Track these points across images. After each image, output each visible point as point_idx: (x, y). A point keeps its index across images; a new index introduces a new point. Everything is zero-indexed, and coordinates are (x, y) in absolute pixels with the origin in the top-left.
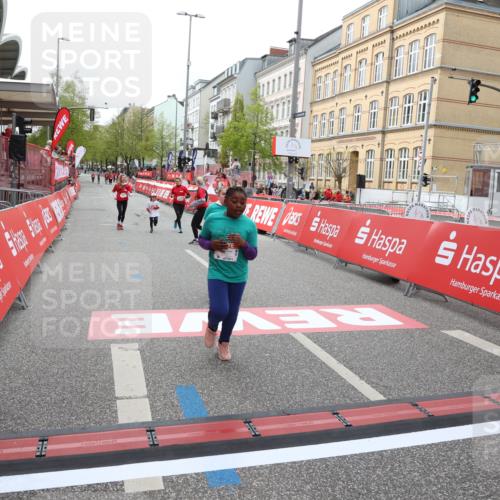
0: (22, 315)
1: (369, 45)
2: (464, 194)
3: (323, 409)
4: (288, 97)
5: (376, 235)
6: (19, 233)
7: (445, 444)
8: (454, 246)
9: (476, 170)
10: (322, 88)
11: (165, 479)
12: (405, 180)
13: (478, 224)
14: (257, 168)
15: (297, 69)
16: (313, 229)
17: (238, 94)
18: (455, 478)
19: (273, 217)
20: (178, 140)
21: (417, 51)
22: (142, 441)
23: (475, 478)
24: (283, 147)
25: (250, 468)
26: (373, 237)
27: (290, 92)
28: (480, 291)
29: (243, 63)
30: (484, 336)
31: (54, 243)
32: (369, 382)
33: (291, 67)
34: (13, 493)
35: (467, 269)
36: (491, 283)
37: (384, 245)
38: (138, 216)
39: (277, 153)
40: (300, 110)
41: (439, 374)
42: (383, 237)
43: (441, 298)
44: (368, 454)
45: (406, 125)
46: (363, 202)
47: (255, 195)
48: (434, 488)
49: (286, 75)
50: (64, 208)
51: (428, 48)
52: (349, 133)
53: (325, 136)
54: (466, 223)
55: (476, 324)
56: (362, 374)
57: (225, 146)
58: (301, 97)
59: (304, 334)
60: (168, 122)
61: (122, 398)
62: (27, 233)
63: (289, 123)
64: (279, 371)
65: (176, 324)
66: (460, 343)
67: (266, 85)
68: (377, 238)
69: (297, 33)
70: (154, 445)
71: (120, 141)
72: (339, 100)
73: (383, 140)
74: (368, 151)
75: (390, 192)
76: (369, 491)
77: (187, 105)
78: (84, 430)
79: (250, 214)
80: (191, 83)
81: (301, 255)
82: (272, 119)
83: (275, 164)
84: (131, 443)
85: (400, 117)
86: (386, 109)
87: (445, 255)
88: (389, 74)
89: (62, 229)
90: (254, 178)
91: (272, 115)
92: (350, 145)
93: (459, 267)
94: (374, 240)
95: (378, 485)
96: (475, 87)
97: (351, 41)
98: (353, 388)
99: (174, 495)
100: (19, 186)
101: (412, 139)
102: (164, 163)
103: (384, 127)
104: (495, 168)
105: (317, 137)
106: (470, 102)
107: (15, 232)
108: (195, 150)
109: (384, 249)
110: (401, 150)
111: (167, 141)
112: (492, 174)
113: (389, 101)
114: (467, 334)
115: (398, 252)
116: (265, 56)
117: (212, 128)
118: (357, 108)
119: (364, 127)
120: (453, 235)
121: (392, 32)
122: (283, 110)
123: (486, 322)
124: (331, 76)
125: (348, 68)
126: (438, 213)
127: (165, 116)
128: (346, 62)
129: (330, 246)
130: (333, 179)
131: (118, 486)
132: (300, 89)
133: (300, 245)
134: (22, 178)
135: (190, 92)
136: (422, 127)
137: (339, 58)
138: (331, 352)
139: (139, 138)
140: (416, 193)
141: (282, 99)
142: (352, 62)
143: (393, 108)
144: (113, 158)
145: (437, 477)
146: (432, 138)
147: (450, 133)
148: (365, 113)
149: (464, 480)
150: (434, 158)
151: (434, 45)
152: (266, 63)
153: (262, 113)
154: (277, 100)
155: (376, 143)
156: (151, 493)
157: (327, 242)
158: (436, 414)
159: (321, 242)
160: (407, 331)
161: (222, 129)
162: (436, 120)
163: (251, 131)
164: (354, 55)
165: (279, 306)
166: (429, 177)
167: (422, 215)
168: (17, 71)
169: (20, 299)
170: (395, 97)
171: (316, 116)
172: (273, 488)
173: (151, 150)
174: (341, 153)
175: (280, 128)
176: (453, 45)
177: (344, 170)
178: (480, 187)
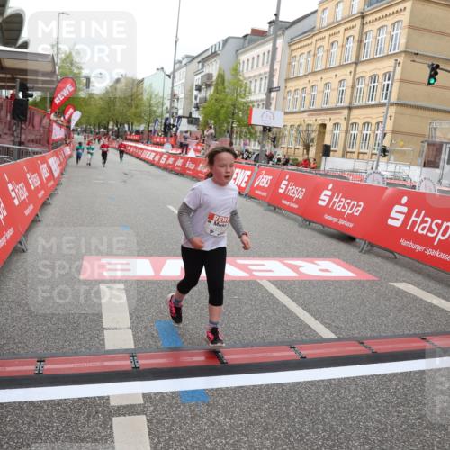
0: (22, 256)
1: (342, 29)
2: (418, 166)
3: (282, 343)
4: (265, 73)
5: (337, 198)
6: (21, 185)
7: (385, 375)
8: (405, 209)
9: (430, 145)
10: (296, 67)
11: (144, 395)
12: (366, 151)
13: (428, 191)
14: (234, 136)
15: (275, 49)
16: (281, 191)
17: (220, 69)
18: (391, 402)
19: (246, 179)
20: (165, 107)
21: (384, 36)
22: (126, 364)
23: (409, 403)
24: (259, 118)
25: (217, 389)
26: (334, 199)
27: (268, 70)
28: (425, 250)
29: (226, 41)
30: (426, 289)
31: (51, 195)
32: (323, 323)
33: (269, 47)
34: (15, 403)
35: (415, 230)
36: (436, 243)
37: (344, 207)
38: (126, 174)
39: (253, 123)
40: (275, 85)
41: (384, 319)
42: (343, 200)
43: (391, 255)
44: (318, 381)
45: (370, 103)
46: (327, 169)
48: (373, 410)
50: (60, 165)
51: (394, 33)
52: (319, 107)
53: (297, 110)
54: (417, 190)
55: (420, 278)
56: (317, 316)
57: (206, 116)
58: (277, 74)
59: (270, 281)
60: (156, 93)
61: (109, 329)
62: (28, 186)
63: (265, 97)
64: (246, 311)
65: (157, 268)
66: (405, 294)
67: (246, 62)
68: (337, 200)
69: (276, 15)
70: (136, 368)
71: (112, 108)
72: (309, 78)
73: (349, 115)
74: (335, 124)
75: (352, 161)
76: (318, 411)
77: (174, 78)
78: (76, 354)
80: (178, 58)
81: (270, 214)
82: (250, 93)
83: (250, 133)
84: (116, 366)
85: (366, 94)
86: (353, 87)
87: (396, 218)
88: (358, 57)
89: (58, 184)
90: (231, 144)
91: (250, 89)
92: (319, 118)
93: (408, 228)
94: (335, 202)
95: (325, 406)
96: (434, 70)
97: (325, 24)
98: (309, 327)
99: (152, 408)
100: (20, 143)
101: (375, 115)
102: (151, 128)
103: (351, 103)
104: (447, 143)
105: (290, 110)
106: (429, 83)
107: (17, 184)
108: (180, 118)
109: (343, 210)
110: (364, 124)
111: (155, 109)
112: (444, 145)
113: (356, 80)
114: (411, 286)
115: (355, 213)
116: (246, 36)
117: (196, 98)
118: (327, 85)
119: (332, 103)
120: (404, 200)
121: (363, 17)
122: (261, 85)
123: (429, 276)
124: (305, 56)
125: (321, 49)
126: (393, 181)
127: (153, 86)
128: (319, 44)
129: (296, 206)
130: (301, 148)
131: (104, 400)
132: (277, 66)
133: (269, 205)
134: (23, 137)
135: (177, 66)
136: (384, 105)
137: (314, 40)
138: (291, 297)
139: (130, 105)
140: (375, 163)
141: (260, 75)
142: (325, 43)
143: (360, 87)
144: (105, 123)
145: (376, 402)
146: (393, 115)
147: (410, 111)
148: (334, 90)
149: (399, 405)
150: (394, 132)
151: (400, 31)
152: (247, 41)
153: (241, 87)
154: (255, 76)
155: (343, 118)
156: (133, 406)
157: (293, 202)
158: (379, 351)
159: (287, 203)
160: (359, 282)
161: (205, 100)
162: (398, 99)
163: (230, 103)
164: (327, 36)
165: (249, 257)
166: (388, 149)
167: (379, 183)
168: (21, 41)
169: (20, 243)
170: (362, 77)
171: (290, 91)
172: (235, 406)
173: (140, 116)
174: (311, 125)
175: (257, 101)
176: (417, 31)
177: (312, 140)
178: (432, 159)
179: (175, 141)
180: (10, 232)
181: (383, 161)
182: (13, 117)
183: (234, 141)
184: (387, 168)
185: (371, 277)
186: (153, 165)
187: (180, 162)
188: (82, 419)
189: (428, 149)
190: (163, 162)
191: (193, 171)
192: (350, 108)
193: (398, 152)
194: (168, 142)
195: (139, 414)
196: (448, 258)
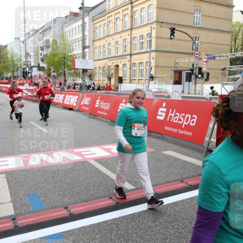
1: (121, 10)
2: (170, 84)
3: (105, 197)
4: (81, 38)
7: (164, 206)
8: (165, 110)
9: (175, 72)
10: (98, 33)
12: (142, 78)
13: (177, 99)
14: (67, 75)
15: (84, 23)
16: (97, 106)
17: (54, 37)
18: (168, 221)
19: (76, 101)
20: (22, 62)
21: (144, 13)
22: (10, 225)
23: (178, 220)
24: (79, 64)
25: (68, 231)
27: (81, 35)
28: (178, 131)
30: (181, 153)
33: (80, 22)
35: (172, 121)
36: (183, 127)
38: (2, 105)
39: (76, 67)
40: (87, 45)
41: (160, 173)
43: (162, 136)
44: (127, 216)
45: (141, 51)
46: (122, 91)
47: (66, 90)
49: (79, 26)
51: (149, 11)
52: (114, 56)
53: (100, 58)
54: (171, 99)
55: (178, 147)
57: (48, 64)
58: (87, 38)
59: (94, 160)
60: (16, 53)
63: (81, 52)
64: (82, 180)
66: (170, 157)
69: (82, 4)
70: (16, 226)
72: (106, 39)
73: (131, 59)
74: (123, 65)
75: (135, 84)
76: (128, 234)
77: (26, 44)
79: (64, 100)
81: (92, 120)
82: (73, 50)
83: (76, 73)
85: (138, 47)
86: (131, 43)
88: (132, 25)
90: (65, 81)
91: (73, 48)
92: (114, 62)
93: (168, 120)
95: (132, 230)
96: (173, 31)
97: (111, 8)
101: (145, 58)
102: (15, 75)
103: (131, 52)
104: (184, 70)
105: (97, 58)
106: (171, 38)
108: (32, 67)
110: (140, 63)
111: (16, 63)
112: (183, 72)
113: (132, 39)
114: (173, 152)
116: (67, 17)
117: (41, 55)
118: (117, 43)
119: (121, 53)
120: (164, 105)
121: (132, 3)
122: (79, 44)
123: (182, 146)
124: (102, 26)
125: (111, 22)
126: (158, 94)
127: (13, 49)
128: (109, 19)
129: (106, 114)
130: (106, 79)
132: (86, 33)
133: (91, 115)
136: (148, 52)
137: (106, 17)
138: (108, 168)
140: (147, 85)
141: (78, 39)
142: (112, 19)
143: (134, 42)
145: (160, 223)
146: (154, 57)
147: (163, 54)
148: (121, 45)
149: (172, 222)
150: (156, 67)
153: (68, 47)
154: (75, 40)
155: (127, 61)
157: (104, 112)
158: (159, 193)
159: (101, 113)
161: (46, 55)
162: (156, 48)
163: (62, 56)
164: (113, 15)
165: (81, 147)
166: (154, 76)
167: (150, 96)
170: (135, 37)
171: (96, 47)
172: (80, 240)
173: (7, 68)
174: (110, 66)
175: (78, 54)
176: (161, 10)
177: (112, 75)
178: (178, 80)
179: (31, 82)
181: (152, 83)
184: (154, 87)
189: (175, 75)
192: (131, 55)
193: (159, 77)
194: (26, 83)
196: (190, 134)
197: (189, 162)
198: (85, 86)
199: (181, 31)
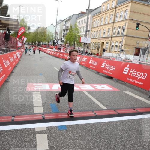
0: (8, 83)
1: (109, 12)
2: (133, 55)
3: (90, 111)
4: (85, 26)
5: (107, 65)
6: (7, 61)
7: (122, 121)
8: (128, 69)
9: (136, 49)
10: (95, 24)
11: (46, 127)
12: (116, 50)
13: (136, 63)
14: (75, 46)
15: (88, 18)
16: (90, 63)
17: (71, 25)
18: (124, 129)
19: (79, 59)
20: (53, 37)
21: (122, 14)
24: (83, 40)
25: (69, 125)
27: (86, 25)
28: (135, 81)
29: (73, 16)
30: (135, 94)
31: (17, 64)
32: (103, 104)
33: (86, 17)
36: (138, 79)
37: (109, 68)
38: (41, 58)
39: (81, 42)
40: (88, 30)
41: (122, 103)
42: (109, 66)
43: (124, 83)
44: (101, 123)
45: (118, 35)
46: (104, 56)
48: (119, 132)
49: (85, 20)
50: (20, 55)
52: (102, 37)
53: (94, 38)
54: (132, 63)
55: (133, 90)
56: (101, 102)
57: (66, 39)
58: (89, 26)
59: (86, 91)
60: (51, 32)
61: (35, 106)
62: (10, 61)
63: (85, 33)
64: (79, 100)
65: (51, 87)
66: (128, 95)
67: (79, 22)
68: (107, 66)
69: (88, 7)
71: (37, 37)
72: (99, 27)
73: (111, 39)
74: (107, 42)
75: (112, 54)
76: (101, 132)
77: (56, 27)
78: (25, 114)
80: (58, 21)
81: (86, 70)
82: (80, 32)
83: (80, 45)
85: (116, 33)
86: (112, 30)
87: (126, 71)
88: (114, 21)
89: (19, 61)
92: (102, 40)
93: (129, 74)
95: (103, 131)
96: (138, 25)
97: (104, 10)
98: (98, 105)
99: (49, 131)
100: (7, 48)
101: (119, 39)
102: (49, 43)
103: (112, 35)
105: (93, 38)
106: (136, 29)
107: (6, 60)
108: (58, 40)
110: (116, 42)
111: (50, 37)
112: (141, 49)
113: (114, 28)
114: (130, 93)
115: (113, 70)
116: (79, 14)
117: (63, 34)
118: (104, 30)
119: (106, 35)
120: (128, 66)
121: (116, 8)
122: (84, 29)
123: (136, 90)
124: (97, 20)
125: (103, 18)
126: (125, 60)
127: (50, 29)
129: (94, 68)
130: (96, 49)
132: (89, 24)
133: (86, 67)
134: (8, 46)
135: (57, 23)
136: (122, 36)
137: (100, 15)
138: (93, 96)
139: (42, 36)
140: (119, 54)
141: (83, 26)
142: (104, 16)
143: (114, 30)
144: (35, 41)
145: (119, 129)
146: (125, 39)
147: (130, 38)
148: (106, 31)
149: (127, 130)
150: (125, 45)
151: (127, 12)
152: (79, 16)
153: (78, 30)
154: (82, 27)
155: (109, 40)
156: (43, 131)
157: (94, 66)
158: (120, 113)
159: (92, 67)
160: (114, 91)
161: (66, 34)
162: (127, 34)
163: (74, 35)
164: (105, 14)
166: (123, 50)
167: (120, 60)
168: (7, 15)
169: (7, 79)
171: (93, 32)
172: (75, 131)
173: (46, 39)
174: (99, 42)
175: (82, 35)
176: (133, 13)
177: (100, 47)
178: (137, 53)
179: (57, 47)
180: (4, 76)
181: (122, 54)
182: (5, 39)
183: (75, 47)
184: (123, 56)
185: (118, 90)
186: (50, 55)
187: (58, 54)
188: (26, 135)
189: (136, 50)
190: (53, 54)
191: (62, 57)
192: (111, 37)
193: (126, 51)
194: (54, 47)
195: (45, 133)
196: (142, 84)
197: (139, 99)
198: (84, 52)
199: (143, 25)
